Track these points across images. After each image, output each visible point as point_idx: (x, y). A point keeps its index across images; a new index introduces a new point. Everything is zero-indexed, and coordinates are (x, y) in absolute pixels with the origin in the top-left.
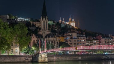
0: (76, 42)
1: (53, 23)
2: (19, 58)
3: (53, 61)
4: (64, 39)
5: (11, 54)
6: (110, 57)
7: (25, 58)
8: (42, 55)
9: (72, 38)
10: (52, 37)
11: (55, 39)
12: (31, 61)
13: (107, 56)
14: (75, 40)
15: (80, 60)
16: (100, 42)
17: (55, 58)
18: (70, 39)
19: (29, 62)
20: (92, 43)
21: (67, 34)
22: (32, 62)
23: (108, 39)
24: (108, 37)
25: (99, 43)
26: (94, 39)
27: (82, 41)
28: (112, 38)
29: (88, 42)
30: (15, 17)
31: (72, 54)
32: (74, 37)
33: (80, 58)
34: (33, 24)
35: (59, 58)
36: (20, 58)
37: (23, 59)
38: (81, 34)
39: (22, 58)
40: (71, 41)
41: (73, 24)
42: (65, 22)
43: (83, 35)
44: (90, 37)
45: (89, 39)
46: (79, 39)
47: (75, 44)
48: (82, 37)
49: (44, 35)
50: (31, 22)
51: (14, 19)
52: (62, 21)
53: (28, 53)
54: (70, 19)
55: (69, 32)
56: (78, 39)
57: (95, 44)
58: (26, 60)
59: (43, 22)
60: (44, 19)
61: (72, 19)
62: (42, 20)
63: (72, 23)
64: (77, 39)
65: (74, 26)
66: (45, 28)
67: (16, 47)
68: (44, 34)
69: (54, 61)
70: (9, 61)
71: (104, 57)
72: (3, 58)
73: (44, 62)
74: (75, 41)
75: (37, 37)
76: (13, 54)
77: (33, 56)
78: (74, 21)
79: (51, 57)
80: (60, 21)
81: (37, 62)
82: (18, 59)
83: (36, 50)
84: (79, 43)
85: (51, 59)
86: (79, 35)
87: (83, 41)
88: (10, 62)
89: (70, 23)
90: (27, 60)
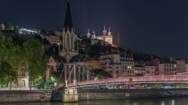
0: (120, 69)
1: (78, 38)
2: (30, 95)
3: (85, 100)
4: (100, 64)
5: (15, 89)
6: (173, 93)
7: (40, 95)
8: (70, 90)
9: (112, 63)
10: (81, 61)
11: (86, 64)
12: (49, 100)
13: (169, 91)
14: (118, 65)
15: (127, 98)
16: (157, 70)
17: (88, 96)
18: (110, 64)
19: (47, 101)
20: (144, 72)
21: (105, 56)
22: (52, 101)
23: (169, 65)
24: (170, 61)
25: (155, 70)
26: (147, 65)
27: (128, 67)
28: (175, 63)
29: (138, 70)
30: (15, 28)
31: (112, 88)
32: (115, 62)
33: (127, 95)
34: (45, 39)
35: (95, 94)
36: (32, 95)
37: (37, 97)
38: (127, 57)
39: (35, 95)
40: (110, 68)
41: (109, 40)
42: (96, 36)
43: (130, 59)
44: (141, 61)
45: (139, 65)
46: (124, 65)
47: (117, 72)
48: (128, 61)
49: (68, 58)
50: (42, 36)
51: (14, 31)
52: (92, 34)
53: (43, 88)
54: (105, 32)
55: (107, 52)
56: (122, 65)
57: (148, 72)
58: (42, 98)
59: (66, 36)
60: (68, 32)
61: (108, 32)
62: (64, 33)
63: (108, 38)
64: (120, 64)
65: (111, 42)
66: (70, 46)
67: (22, 77)
68: (68, 56)
69: (87, 100)
70: (14, 100)
71: (165, 93)
72: (4, 96)
73: (72, 101)
74: (117, 68)
75: (56, 61)
76: (18, 89)
77: (53, 91)
78: (112, 35)
79: (82, 93)
80: (89, 34)
81: (61, 101)
82: (28, 97)
83: (56, 82)
84: (123, 72)
85: (82, 96)
86: (124, 57)
87: (131, 67)
88: (17, 102)
89: (104, 38)
90: (44, 98)
